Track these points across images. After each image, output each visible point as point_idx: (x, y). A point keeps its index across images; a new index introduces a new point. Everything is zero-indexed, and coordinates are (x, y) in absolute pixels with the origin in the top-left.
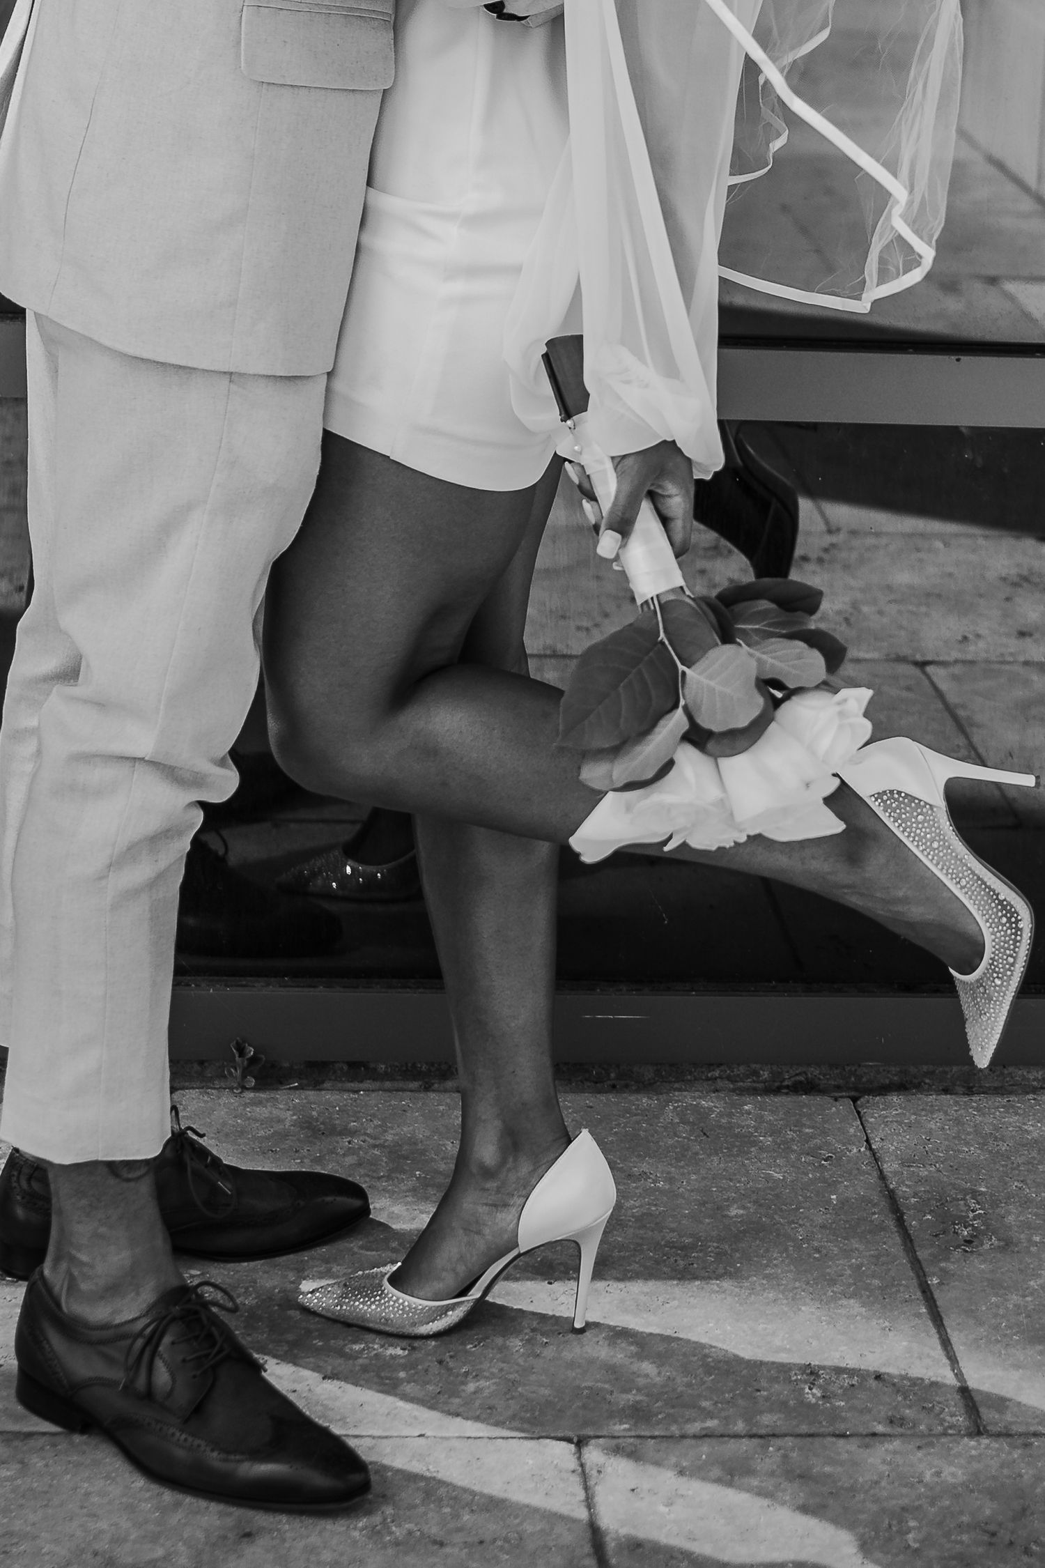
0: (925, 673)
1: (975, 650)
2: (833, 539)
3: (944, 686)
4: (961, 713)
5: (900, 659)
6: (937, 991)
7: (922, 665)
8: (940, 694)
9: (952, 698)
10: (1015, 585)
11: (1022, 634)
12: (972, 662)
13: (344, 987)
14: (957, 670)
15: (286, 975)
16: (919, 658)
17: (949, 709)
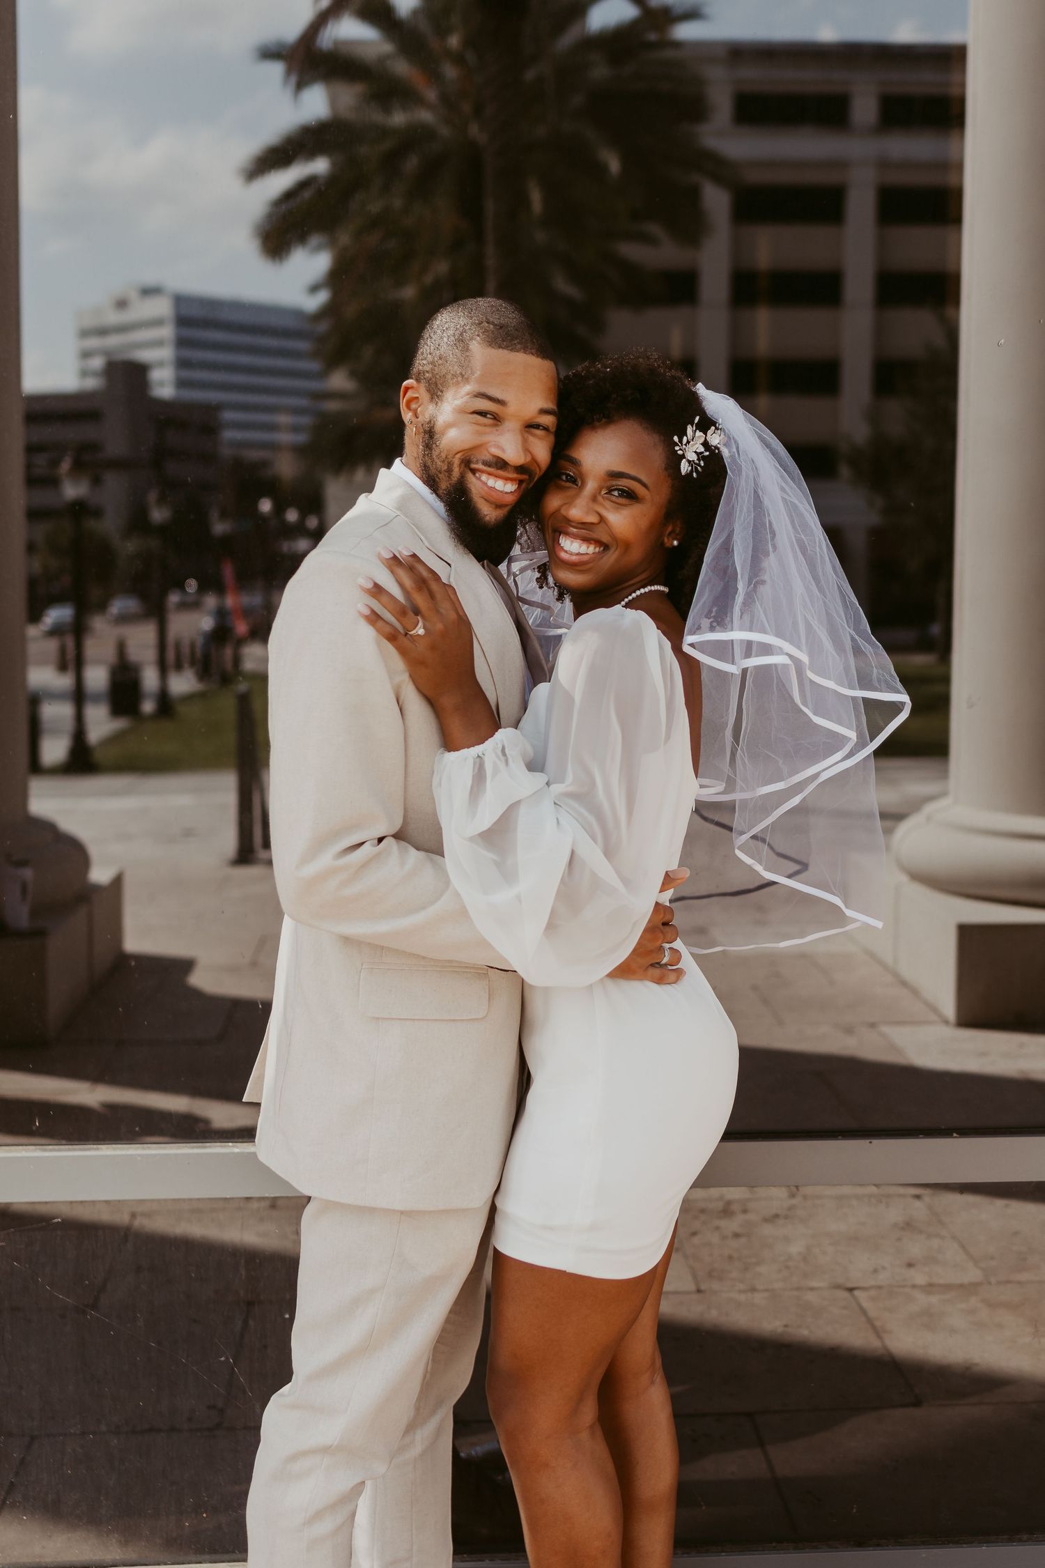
0: (854, 1297)
1: (883, 1278)
2: (794, 1201)
3: (865, 1304)
4: (878, 1324)
5: (838, 1287)
6: (878, 1545)
7: (851, 1290)
8: (864, 1312)
9: (872, 1313)
10: (903, 1229)
11: (910, 1265)
12: (880, 1287)
13: (502, 1560)
14: (873, 1293)
15: (465, 1553)
16: (850, 1285)
17: (870, 1321)
